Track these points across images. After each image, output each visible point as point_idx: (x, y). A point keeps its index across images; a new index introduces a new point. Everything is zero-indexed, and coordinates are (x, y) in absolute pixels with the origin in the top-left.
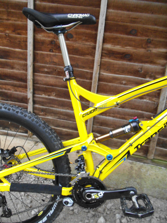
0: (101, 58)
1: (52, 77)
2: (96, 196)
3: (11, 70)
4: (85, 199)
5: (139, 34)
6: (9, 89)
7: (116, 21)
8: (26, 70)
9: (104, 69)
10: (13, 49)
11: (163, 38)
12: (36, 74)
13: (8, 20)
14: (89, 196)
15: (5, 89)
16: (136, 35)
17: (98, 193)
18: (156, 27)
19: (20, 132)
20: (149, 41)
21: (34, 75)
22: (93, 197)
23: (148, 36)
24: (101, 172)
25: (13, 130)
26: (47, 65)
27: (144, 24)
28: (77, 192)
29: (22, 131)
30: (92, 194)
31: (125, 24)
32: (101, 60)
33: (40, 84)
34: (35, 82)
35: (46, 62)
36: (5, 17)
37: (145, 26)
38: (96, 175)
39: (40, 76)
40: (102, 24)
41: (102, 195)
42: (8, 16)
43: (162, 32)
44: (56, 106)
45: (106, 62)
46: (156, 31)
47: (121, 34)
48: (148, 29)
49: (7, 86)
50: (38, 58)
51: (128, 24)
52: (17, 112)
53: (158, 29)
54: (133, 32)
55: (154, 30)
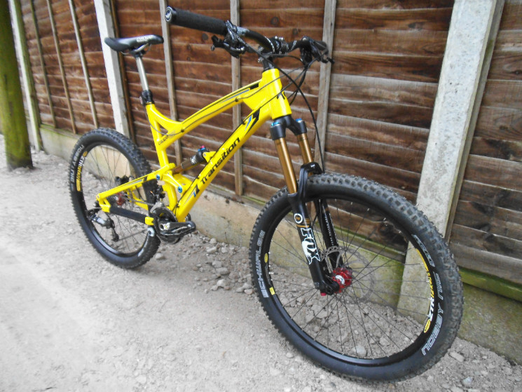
0: (241, 65)
1: (193, 95)
5: (282, 24)
7: (253, 8)
8: (166, 86)
9: (246, 81)
10: (154, 60)
11: (314, 25)
12: (178, 91)
13: (146, 23)
16: (278, 25)
18: (303, 9)
20: (295, 32)
21: (175, 93)
23: (292, 24)
26: (187, 79)
27: (286, 7)
31: (263, 10)
32: (241, 68)
33: (183, 105)
34: (178, 102)
35: (186, 76)
36: (144, 20)
37: (288, 10)
39: (181, 94)
40: (234, 16)
42: (146, 18)
43: (311, 15)
44: (201, 135)
45: (247, 70)
46: (302, 16)
47: (260, 26)
48: (292, 14)
50: (178, 70)
51: (267, 10)
53: (305, 12)
54: (274, 21)
55: (300, 15)
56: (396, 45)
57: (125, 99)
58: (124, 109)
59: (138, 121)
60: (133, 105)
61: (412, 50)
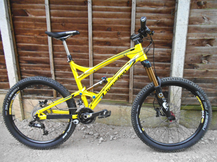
0: (93, 46)
2: (89, 116)
3: (40, 58)
4: (84, 119)
5: (112, 30)
6: (39, 70)
7: (98, 24)
8: (49, 57)
9: (96, 52)
10: (40, 45)
11: (126, 31)
12: (55, 58)
13: (35, 28)
14: (86, 117)
15: (37, 70)
16: (111, 30)
17: (89, 114)
18: (121, 25)
19: (49, 96)
20: (119, 33)
21: (54, 59)
22: (88, 117)
23: (117, 31)
24: (91, 106)
25: (44, 95)
26: (61, 53)
27: (114, 24)
28: (81, 117)
29: (49, 95)
30: (87, 116)
31: (104, 25)
32: (93, 47)
33: (59, 64)
34: (55, 64)
35: (60, 51)
36: (34, 27)
37: (115, 25)
38: (89, 107)
39: (57, 60)
40: (90, 27)
41: (92, 115)
42: (35, 26)
43: (125, 28)
44: (69, 77)
45: (96, 47)
46: (121, 28)
47: (102, 31)
48: (117, 27)
49: (38, 68)
50: (55, 49)
51: (105, 25)
52: (46, 80)
53: (122, 26)
54: (109, 29)
55: (120, 27)
56: (157, 38)
57: (16, 65)
58: (16, 70)
59: (25, 75)
60: (21, 68)
61: (162, 39)
